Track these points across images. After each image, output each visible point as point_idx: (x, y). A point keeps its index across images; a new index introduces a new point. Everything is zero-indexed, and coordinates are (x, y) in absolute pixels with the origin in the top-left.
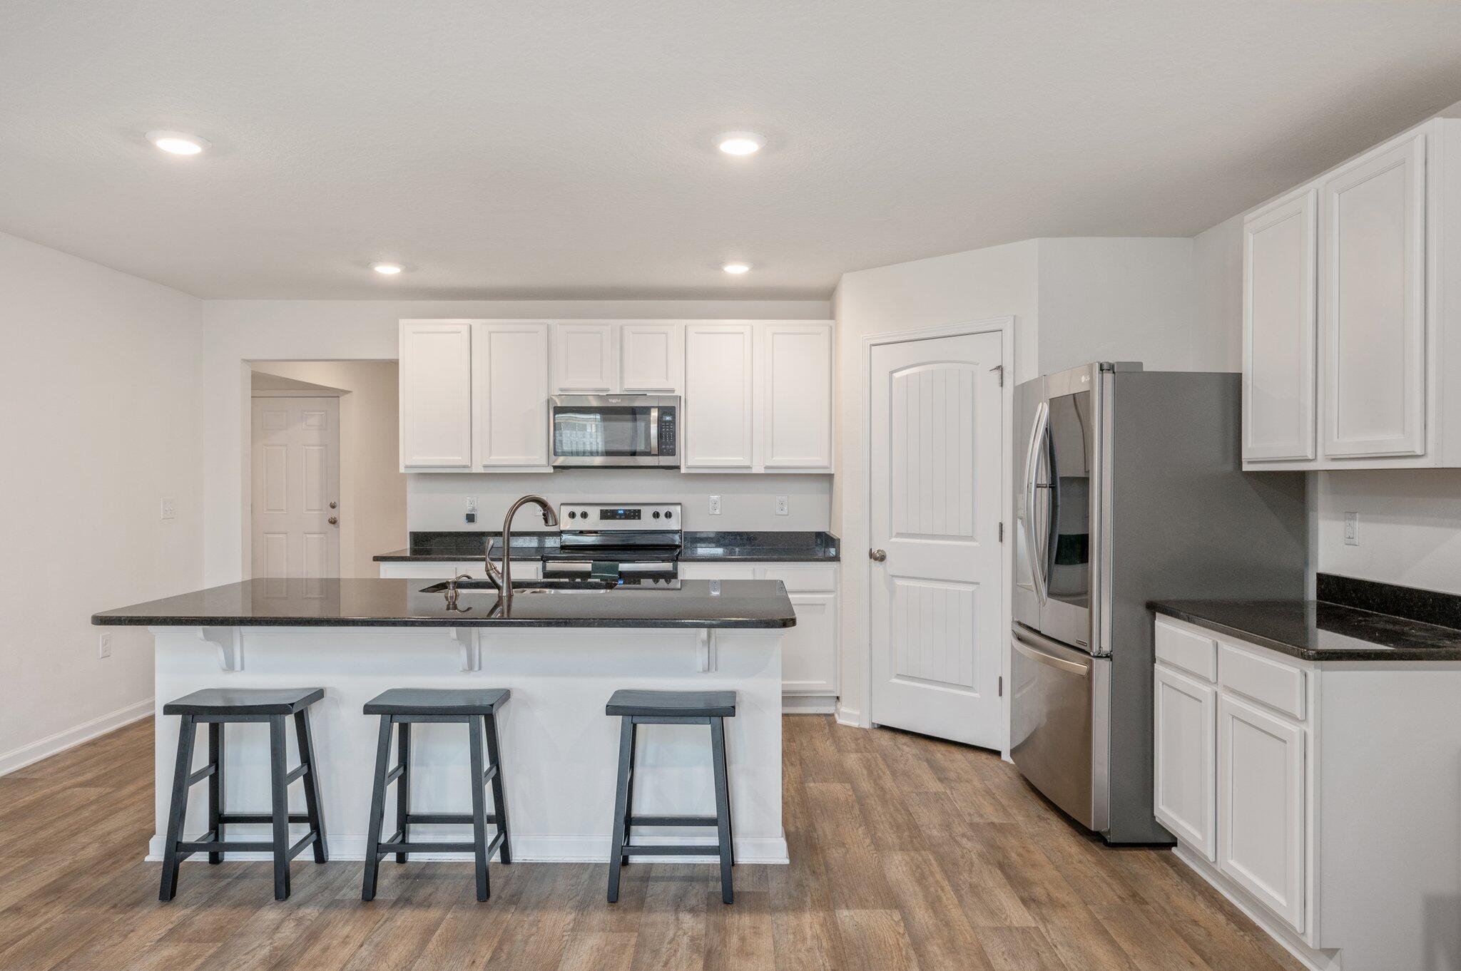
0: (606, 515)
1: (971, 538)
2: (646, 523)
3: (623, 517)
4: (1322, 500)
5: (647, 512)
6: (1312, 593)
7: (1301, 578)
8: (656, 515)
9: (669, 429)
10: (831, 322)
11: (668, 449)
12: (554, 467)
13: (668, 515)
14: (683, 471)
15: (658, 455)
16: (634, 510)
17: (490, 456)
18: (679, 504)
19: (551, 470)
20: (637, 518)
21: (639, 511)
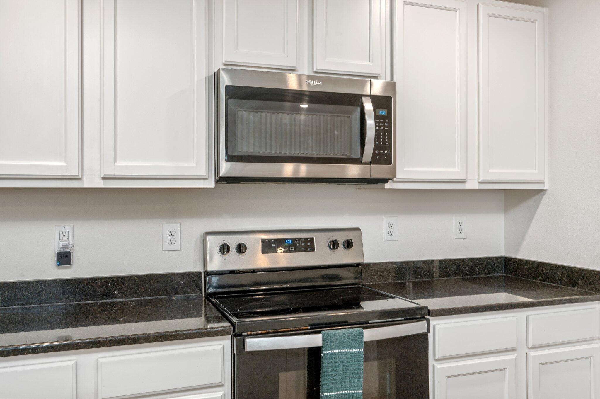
0: (268, 246)
2: (321, 256)
3: (292, 248)
5: (321, 243)
8: (334, 245)
9: (384, 126)
10: (544, 10)
11: (384, 154)
12: (220, 180)
13: (349, 244)
14: (388, 186)
15: (370, 163)
16: (305, 239)
17: (116, 160)
18: (358, 229)
19: (211, 184)
20: (309, 249)
21: (312, 240)
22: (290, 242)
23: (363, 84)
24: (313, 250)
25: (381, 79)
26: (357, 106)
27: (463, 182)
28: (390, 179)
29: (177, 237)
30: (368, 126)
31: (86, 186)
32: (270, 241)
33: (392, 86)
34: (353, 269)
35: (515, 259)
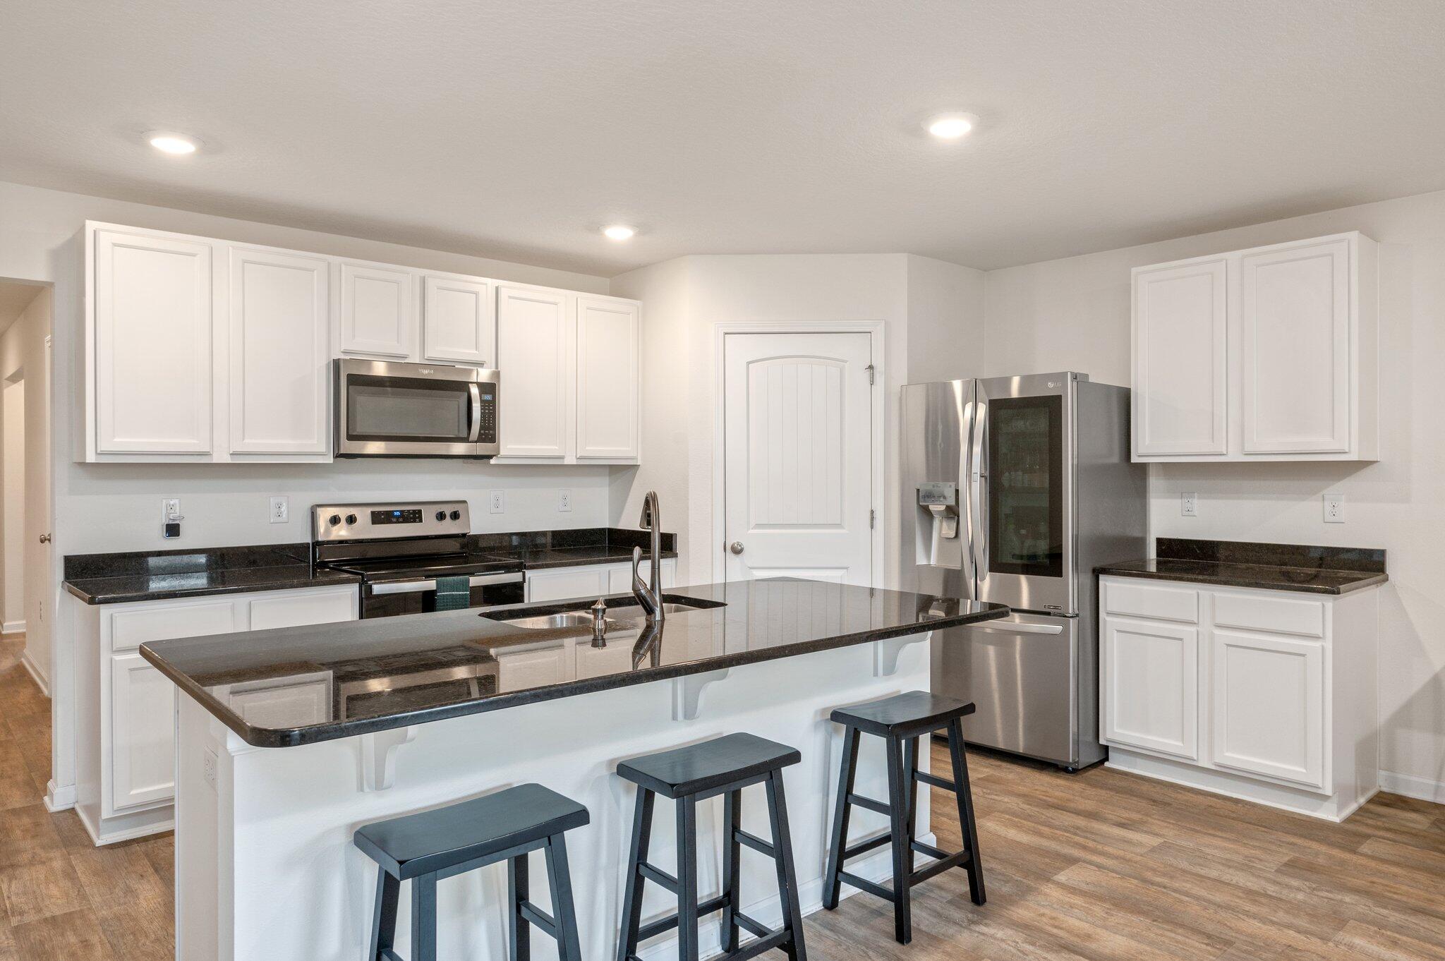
0: (378, 518)
1: (839, 526)
2: (429, 527)
3: (401, 520)
4: (1155, 483)
5: (428, 515)
6: (1152, 553)
7: (1140, 542)
8: (441, 516)
9: (489, 410)
10: (638, 303)
11: (488, 434)
12: (338, 456)
13: (455, 516)
14: (493, 461)
15: (476, 442)
16: (413, 511)
17: (243, 440)
18: (465, 502)
19: (330, 460)
20: (418, 520)
21: (420, 511)
22: (398, 513)
23: (469, 372)
24: (421, 521)
25: (486, 368)
26: (464, 391)
27: (562, 458)
28: (494, 456)
29: (284, 508)
30: (474, 409)
31: (215, 461)
32: (379, 513)
33: (497, 374)
34: (460, 540)
35: (616, 529)
